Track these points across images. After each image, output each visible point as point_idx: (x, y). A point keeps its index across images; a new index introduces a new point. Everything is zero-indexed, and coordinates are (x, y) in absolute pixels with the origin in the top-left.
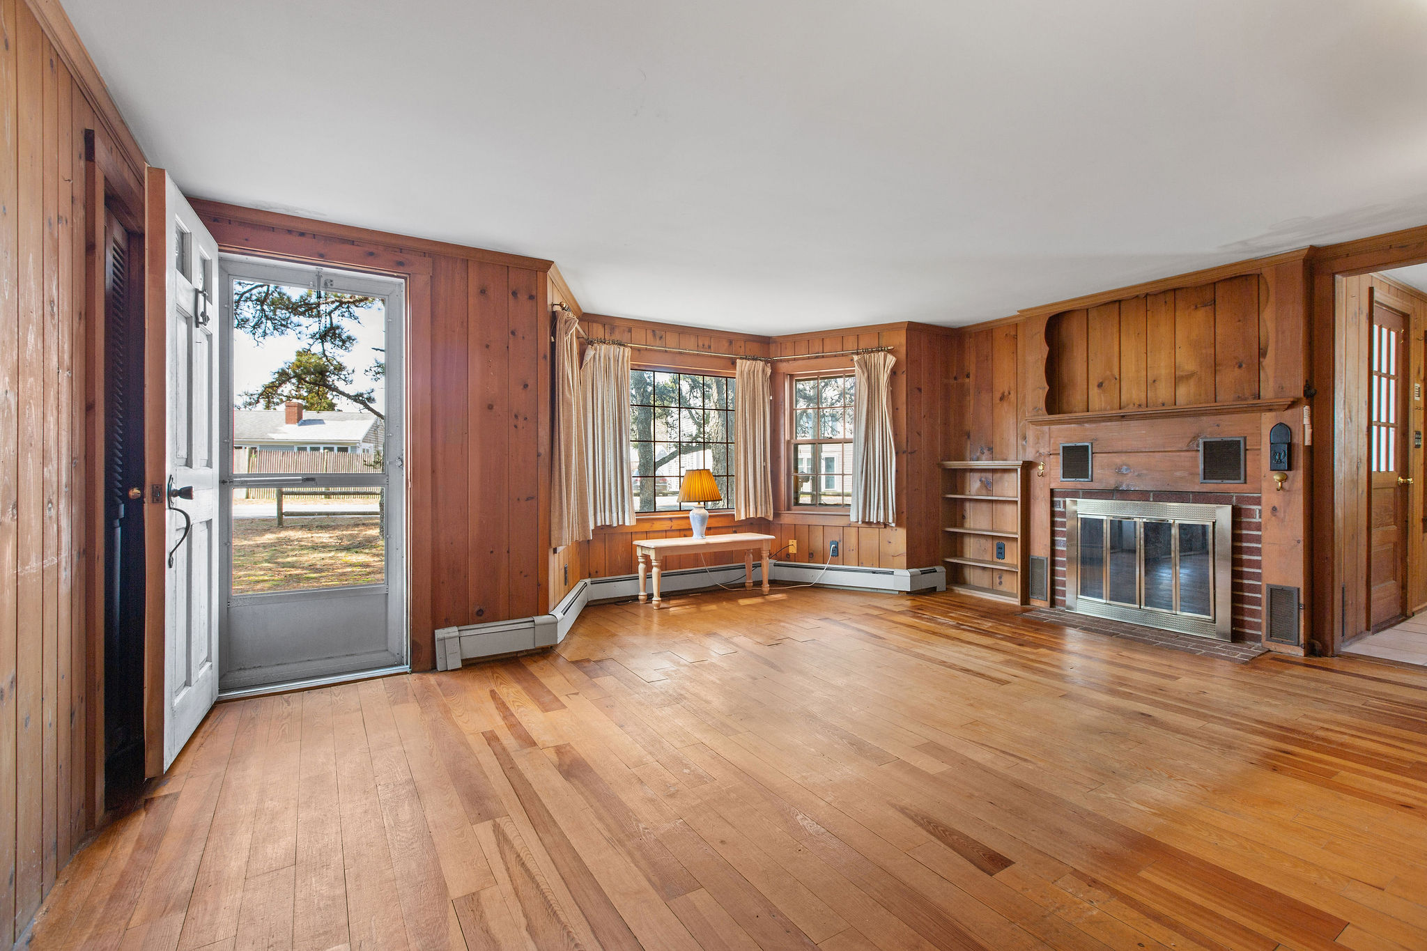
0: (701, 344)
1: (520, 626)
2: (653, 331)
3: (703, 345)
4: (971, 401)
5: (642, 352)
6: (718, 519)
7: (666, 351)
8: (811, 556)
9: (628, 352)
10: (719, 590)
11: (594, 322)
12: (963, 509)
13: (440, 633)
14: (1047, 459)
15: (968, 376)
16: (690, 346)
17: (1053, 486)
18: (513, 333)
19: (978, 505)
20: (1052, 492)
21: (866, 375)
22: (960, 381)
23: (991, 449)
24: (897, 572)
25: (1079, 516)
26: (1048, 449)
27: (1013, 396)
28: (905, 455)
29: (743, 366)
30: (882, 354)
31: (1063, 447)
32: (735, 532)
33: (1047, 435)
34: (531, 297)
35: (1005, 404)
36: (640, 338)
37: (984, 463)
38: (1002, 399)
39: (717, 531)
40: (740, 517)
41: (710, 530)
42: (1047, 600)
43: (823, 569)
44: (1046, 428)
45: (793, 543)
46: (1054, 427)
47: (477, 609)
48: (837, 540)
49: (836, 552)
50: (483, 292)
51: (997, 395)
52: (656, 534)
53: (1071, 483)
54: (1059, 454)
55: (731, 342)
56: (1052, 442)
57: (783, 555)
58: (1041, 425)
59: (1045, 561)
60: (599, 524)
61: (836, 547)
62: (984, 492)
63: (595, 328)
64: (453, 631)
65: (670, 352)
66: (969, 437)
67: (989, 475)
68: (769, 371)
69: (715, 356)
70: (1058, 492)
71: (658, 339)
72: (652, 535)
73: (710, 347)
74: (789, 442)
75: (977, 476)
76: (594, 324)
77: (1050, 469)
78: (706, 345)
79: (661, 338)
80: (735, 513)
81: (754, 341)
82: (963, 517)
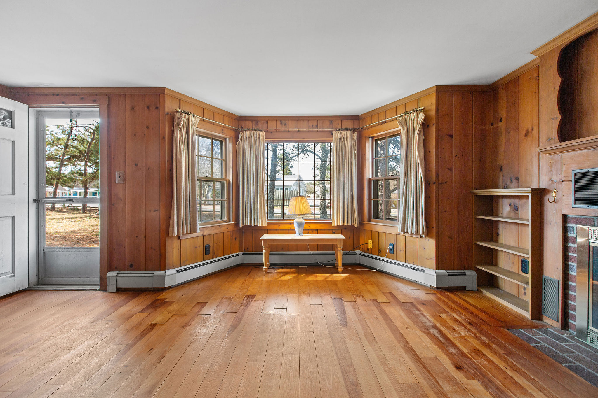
0: (311, 125)
1: (146, 275)
2: (281, 121)
3: (313, 126)
4: (503, 140)
5: (273, 133)
6: (322, 225)
7: (289, 131)
8: (380, 252)
9: (262, 134)
10: (318, 266)
11: (246, 120)
12: (497, 228)
13: (109, 274)
14: (559, 186)
15: (501, 121)
16: (303, 127)
17: (565, 212)
18: (148, 127)
19: (508, 226)
20: (565, 218)
21: (406, 129)
22: (495, 126)
23: (518, 179)
24: (427, 271)
25: (591, 244)
26: (560, 177)
27: (535, 132)
28: (435, 186)
29: (336, 134)
30: (415, 113)
31: (575, 173)
32: (334, 233)
33: (560, 163)
34: (157, 108)
35: (529, 138)
36: (272, 125)
37: (512, 191)
38: (526, 135)
39: (321, 231)
40: (335, 224)
41: (307, 231)
42: (558, 321)
43: (383, 261)
44: (558, 156)
45: (370, 242)
46: (565, 155)
47: (130, 264)
48: (393, 243)
49: (392, 250)
50: (133, 108)
51: (523, 132)
52: (282, 231)
53: (583, 211)
54: (571, 181)
55: (331, 122)
56: (564, 169)
57: (366, 249)
58: (553, 153)
59: (557, 284)
60: (244, 224)
61: (393, 248)
62: (512, 215)
63: (247, 124)
64: (114, 273)
65: (291, 131)
66: (501, 170)
67: (516, 201)
68: (355, 136)
69: (320, 131)
70: (571, 218)
71: (283, 125)
72: (279, 231)
73: (317, 126)
74: (370, 180)
75: (506, 201)
76: (247, 122)
77: (562, 196)
78: (315, 125)
79: (285, 124)
80: (332, 221)
81: (348, 120)
82: (498, 234)
